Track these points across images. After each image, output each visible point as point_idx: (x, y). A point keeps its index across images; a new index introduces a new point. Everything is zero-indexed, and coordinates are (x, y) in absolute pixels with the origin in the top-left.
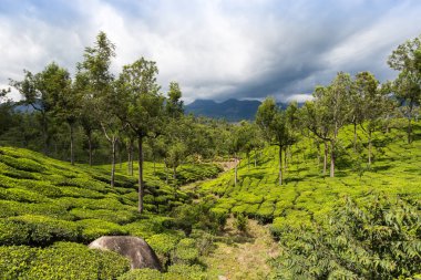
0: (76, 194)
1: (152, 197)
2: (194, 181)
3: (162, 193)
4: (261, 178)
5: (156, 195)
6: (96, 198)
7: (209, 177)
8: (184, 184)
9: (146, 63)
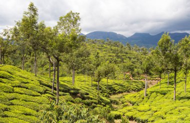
0: (22, 92)
1: (81, 99)
2: (122, 92)
3: (89, 98)
4: (164, 94)
5: (84, 98)
6: (34, 96)
7: (134, 91)
8: (114, 94)
9: (73, 14)
